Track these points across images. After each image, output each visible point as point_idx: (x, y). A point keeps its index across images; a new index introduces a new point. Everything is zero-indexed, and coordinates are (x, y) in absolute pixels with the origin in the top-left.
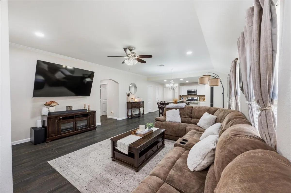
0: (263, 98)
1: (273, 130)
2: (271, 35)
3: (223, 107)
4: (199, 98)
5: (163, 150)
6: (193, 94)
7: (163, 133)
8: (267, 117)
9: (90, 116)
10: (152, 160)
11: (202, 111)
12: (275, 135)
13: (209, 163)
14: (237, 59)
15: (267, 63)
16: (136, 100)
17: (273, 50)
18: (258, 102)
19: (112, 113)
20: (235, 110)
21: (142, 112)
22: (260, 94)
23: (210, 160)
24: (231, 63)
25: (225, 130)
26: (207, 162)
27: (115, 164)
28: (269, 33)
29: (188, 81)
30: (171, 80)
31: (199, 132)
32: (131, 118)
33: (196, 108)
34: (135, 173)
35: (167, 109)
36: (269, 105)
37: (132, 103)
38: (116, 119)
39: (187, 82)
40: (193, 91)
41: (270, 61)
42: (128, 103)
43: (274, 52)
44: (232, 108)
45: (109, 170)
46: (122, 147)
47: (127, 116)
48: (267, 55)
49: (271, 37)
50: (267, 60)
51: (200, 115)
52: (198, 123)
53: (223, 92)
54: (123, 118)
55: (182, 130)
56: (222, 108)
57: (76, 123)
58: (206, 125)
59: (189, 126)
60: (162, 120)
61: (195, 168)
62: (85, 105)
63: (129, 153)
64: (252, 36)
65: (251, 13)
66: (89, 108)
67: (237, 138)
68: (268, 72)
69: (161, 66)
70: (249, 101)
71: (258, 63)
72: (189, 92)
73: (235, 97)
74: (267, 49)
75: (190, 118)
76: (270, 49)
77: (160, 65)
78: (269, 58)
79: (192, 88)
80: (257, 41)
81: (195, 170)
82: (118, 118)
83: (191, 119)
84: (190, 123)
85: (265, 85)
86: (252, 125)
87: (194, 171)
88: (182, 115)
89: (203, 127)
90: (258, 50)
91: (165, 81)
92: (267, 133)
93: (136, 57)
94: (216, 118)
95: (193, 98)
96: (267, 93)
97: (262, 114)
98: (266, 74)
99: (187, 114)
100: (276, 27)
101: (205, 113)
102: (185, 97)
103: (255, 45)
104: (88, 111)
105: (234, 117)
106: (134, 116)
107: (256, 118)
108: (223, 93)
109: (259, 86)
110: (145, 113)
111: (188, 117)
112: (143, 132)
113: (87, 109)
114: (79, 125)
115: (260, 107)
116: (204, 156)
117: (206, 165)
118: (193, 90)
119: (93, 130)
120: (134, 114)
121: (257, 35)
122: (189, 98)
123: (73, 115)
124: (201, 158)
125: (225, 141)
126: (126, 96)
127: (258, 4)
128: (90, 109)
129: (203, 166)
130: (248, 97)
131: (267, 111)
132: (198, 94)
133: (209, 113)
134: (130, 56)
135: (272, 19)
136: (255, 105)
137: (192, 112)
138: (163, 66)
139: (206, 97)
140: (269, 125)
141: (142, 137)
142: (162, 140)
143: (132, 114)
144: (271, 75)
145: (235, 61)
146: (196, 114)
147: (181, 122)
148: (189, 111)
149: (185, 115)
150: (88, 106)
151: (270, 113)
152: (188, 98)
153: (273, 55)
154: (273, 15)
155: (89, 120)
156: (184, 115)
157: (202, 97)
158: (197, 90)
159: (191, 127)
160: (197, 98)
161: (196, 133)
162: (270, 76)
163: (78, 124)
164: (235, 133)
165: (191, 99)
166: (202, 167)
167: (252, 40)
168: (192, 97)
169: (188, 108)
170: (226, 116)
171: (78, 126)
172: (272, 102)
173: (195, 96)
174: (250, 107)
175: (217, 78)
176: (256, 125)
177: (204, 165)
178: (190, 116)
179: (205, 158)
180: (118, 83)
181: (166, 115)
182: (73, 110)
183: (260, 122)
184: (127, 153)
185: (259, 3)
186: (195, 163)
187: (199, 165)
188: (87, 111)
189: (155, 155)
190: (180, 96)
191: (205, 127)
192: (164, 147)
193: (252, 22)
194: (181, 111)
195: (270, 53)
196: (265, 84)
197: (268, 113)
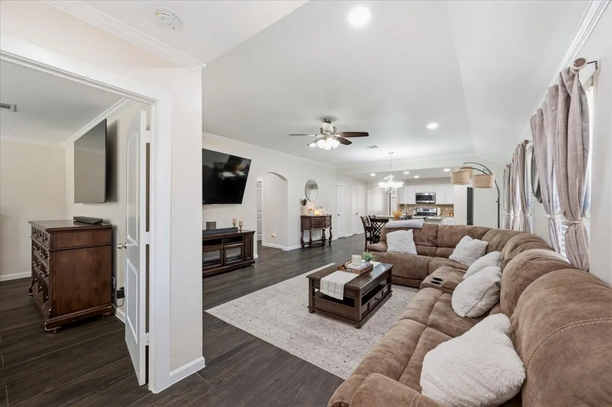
0: (572, 208)
1: (585, 249)
2: (581, 132)
3: (499, 227)
4: (441, 211)
5: (390, 300)
6: (427, 202)
7: (389, 272)
8: (577, 234)
9: (245, 240)
10: (376, 313)
11: (459, 234)
12: (587, 255)
13: (488, 305)
14: (527, 142)
15: (576, 164)
16: (318, 213)
17: (584, 149)
18: (565, 214)
19: (273, 236)
20: (522, 230)
21: (327, 237)
22: (567, 203)
23: (491, 301)
24: (515, 148)
25: (511, 259)
26: (486, 304)
27: (315, 317)
28: (579, 128)
29: (417, 175)
30: (388, 173)
31: (455, 270)
32: (310, 247)
33: (446, 229)
34: (356, 330)
35: (388, 230)
36: (580, 218)
37: (310, 217)
38: (282, 249)
39: (417, 177)
40: (427, 196)
41: (580, 163)
42: (303, 218)
43: (585, 151)
44: (516, 228)
45: (312, 325)
46: (331, 288)
47: (300, 243)
48: (577, 155)
49: (581, 134)
50: (577, 161)
51: (454, 241)
52: (451, 255)
53: (499, 199)
54: (292, 247)
55: (421, 267)
56: (496, 227)
57: (224, 251)
58: (468, 258)
59: (434, 261)
60: (380, 250)
61: (467, 313)
62: (234, 220)
63: (344, 297)
64: (556, 124)
65: (554, 92)
66: (241, 227)
67: (535, 262)
68: (578, 176)
69: (371, 147)
70: (550, 214)
71: (564, 164)
72: (419, 197)
73: (523, 208)
74: (576, 148)
75: (433, 248)
76: (580, 148)
77: (371, 145)
78: (579, 159)
79: (426, 190)
80: (563, 136)
81: (467, 315)
82: (287, 246)
83: (435, 248)
84: (434, 255)
85: (574, 192)
86: (555, 251)
87: (466, 317)
88: (418, 241)
89: (461, 261)
90: (564, 146)
91: (373, 175)
92: (576, 254)
93: (338, 136)
94: (488, 246)
95: (429, 210)
96: (577, 202)
97: (570, 230)
98: (576, 177)
99: (428, 240)
100: (587, 122)
101: (464, 236)
102: (410, 208)
103: (560, 140)
104: (239, 232)
105: (525, 240)
106: (316, 244)
107: (563, 234)
108: (498, 202)
109: (566, 193)
110: (334, 238)
111: (431, 245)
112: (359, 266)
113: (237, 228)
114: (229, 256)
115: (568, 221)
116: (482, 294)
117: (485, 308)
118: (427, 194)
119: (249, 266)
120: (314, 239)
121: (563, 127)
122: (418, 211)
123: (218, 238)
124: (476, 298)
125: (518, 268)
126: (300, 205)
127: (564, 89)
128: (243, 228)
129: (479, 310)
130: (548, 208)
131: (577, 225)
132: (437, 203)
133: (471, 237)
134: (329, 133)
135: (583, 111)
136: (560, 220)
137: (437, 236)
138: (375, 148)
139: (456, 210)
140: (579, 243)
141: (358, 275)
142: (387, 283)
143: (311, 240)
144: (581, 179)
145: (523, 145)
146: (445, 239)
147: (416, 253)
148: (432, 233)
149: (424, 241)
150: (240, 223)
151: (581, 227)
152: (416, 210)
153: (584, 155)
154: (584, 107)
155: (243, 248)
156: (422, 241)
157: (447, 209)
158: (435, 194)
159: (439, 262)
160: (435, 209)
161: (451, 270)
162: (580, 181)
163: (227, 255)
164: (531, 257)
165: (422, 211)
166: (478, 312)
167: (557, 131)
168: (426, 207)
169: (430, 228)
170: (506, 242)
171: (227, 256)
172: (583, 215)
173: (431, 207)
174: (553, 224)
175: (488, 173)
176: (561, 250)
177: (481, 309)
178: (433, 243)
179: (482, 297)
180: (286, 180)
181: (387, 241)
182: (217, 228)
183: (567, 240)
184: (342, 299)
185: (566, 88)
186: (466, 306)
187: (473, 307)
188: (237, 231)
189: (379, 307)
190: (400, 207)
191: (466, 261)
192: (390, 296)
193: (557, 106)
194: (416, 234)
195: (580, 152)
196: (574, 190)
197: (578, 229)
